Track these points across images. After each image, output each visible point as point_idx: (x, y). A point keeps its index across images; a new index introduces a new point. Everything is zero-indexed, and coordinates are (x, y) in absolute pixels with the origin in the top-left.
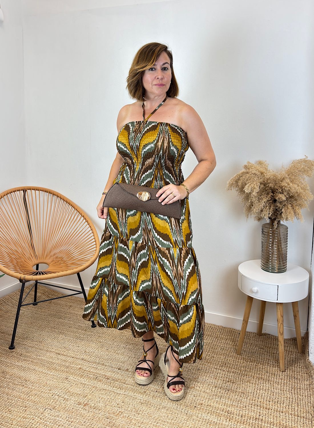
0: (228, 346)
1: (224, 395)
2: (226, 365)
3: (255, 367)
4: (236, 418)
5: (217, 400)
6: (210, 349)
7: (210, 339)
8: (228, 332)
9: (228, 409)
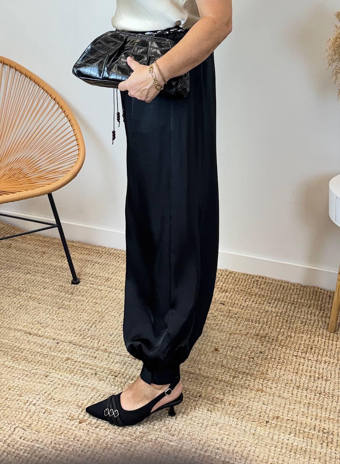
0: (313, 318)
1: (314, 402)
2: (313, 350)
4: (337, 440)
5: (302, 410)
6: (283, 322)
7: (282, 305)
8: (311, 293)
9: (323, 425)
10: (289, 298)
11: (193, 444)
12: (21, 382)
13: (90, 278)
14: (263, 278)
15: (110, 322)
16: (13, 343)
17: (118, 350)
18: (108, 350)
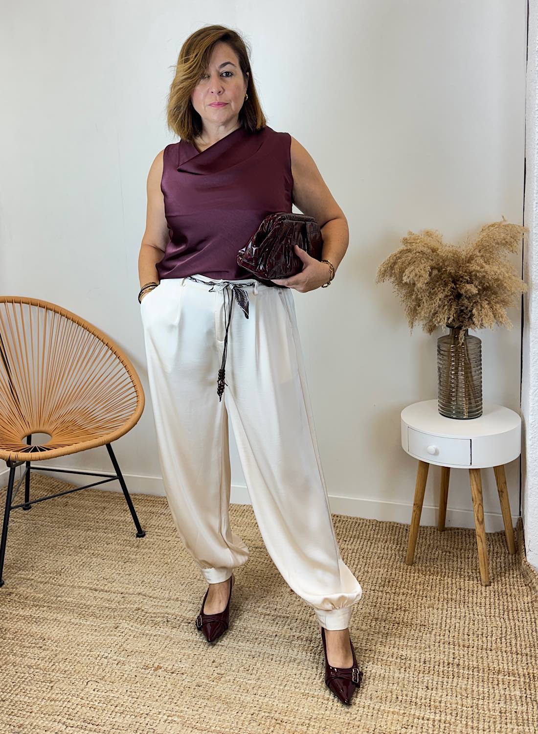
0: (390, 552)
1: (392, 632)
2: (390, 583)
3: (440, 583)
4: (415, 665)
5: (380, 640)
6: (359, 558)
7: (358, 542)
8: (387, 529)
9: (400, 652)
10: (365, 535)
11: (272, 680)
12: (90, 637)
13: (156, 530)
14: (337, 517)
15: (181, 572)
16: (78, 601)
17: (191, 598)
18: (180, 599)
